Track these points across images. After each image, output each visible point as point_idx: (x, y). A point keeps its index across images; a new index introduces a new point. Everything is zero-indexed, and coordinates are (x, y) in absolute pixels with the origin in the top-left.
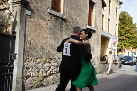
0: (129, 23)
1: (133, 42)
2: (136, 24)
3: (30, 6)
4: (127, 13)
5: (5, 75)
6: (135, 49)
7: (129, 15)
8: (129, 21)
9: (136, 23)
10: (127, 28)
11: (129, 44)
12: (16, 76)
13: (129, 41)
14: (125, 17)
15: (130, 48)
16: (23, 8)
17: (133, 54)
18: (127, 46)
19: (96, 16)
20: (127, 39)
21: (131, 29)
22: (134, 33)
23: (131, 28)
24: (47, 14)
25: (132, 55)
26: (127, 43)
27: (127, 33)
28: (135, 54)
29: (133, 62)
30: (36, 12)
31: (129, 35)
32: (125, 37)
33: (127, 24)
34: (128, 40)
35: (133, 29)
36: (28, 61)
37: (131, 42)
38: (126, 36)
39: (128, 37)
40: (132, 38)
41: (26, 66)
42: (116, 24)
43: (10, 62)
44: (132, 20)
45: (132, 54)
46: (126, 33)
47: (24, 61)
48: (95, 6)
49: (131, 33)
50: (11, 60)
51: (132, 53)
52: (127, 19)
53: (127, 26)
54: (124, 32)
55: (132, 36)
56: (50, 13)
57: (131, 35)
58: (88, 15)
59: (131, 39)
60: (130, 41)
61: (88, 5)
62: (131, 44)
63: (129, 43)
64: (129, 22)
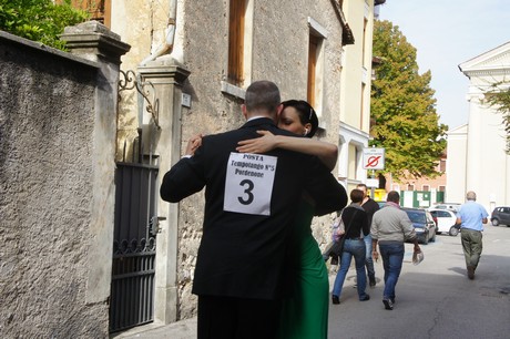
0: (401, 70)
1: (419, 148)
2: (428, 76)
3: (188, 82)
4: (396, 28)
5: (140, 276)
6: (424, 178)
7: (404, 39)
8: (404, 60)
9: (429, 72)
10: (395, 90)
11: (402, 158)
12: (165, 279)
13: (403, 144)
14: (387, 45)
15: (407, 172)
16: (177, 90)
17: (420, 197)
18: (394, 165)
19: (327, 81)
20: (394, 136)
21: (411, 95)
22: (421, 112)
23: (410, 91)
24: (219, 95)
25: (416, 203)
26: (394, 154)
27: (395, 114)
28: (425, 199)
29: (426, 233)
30: (198, 95)
31: (401, 119)
32: (389, 127)
33: (395, 76)
34: (399, 143)
35: (417, 95)
36: (186, 237)
37: (413, 148)
38: (390, 123)
39: (400, 130)
40: (415, 131)
41: (182, 250)
42: (363, 85)
43: (148, 240)
44: (413, 58)
45: (415, 197)
46: (392, 111)
47: (179, 238)
48: (323, 46)
49: (411, 113)
50: (150, 235)
51: (415, 193)
52: (395, 55)
53: (394, 82)
54: (384, 110)
55: (413, 124)
56: (225, 94)
57: (409, 122)
58: (305, 82)
59: (409, 137)
60: (407, 147)
61: (307, 46)
62: (411, 158)
63: (405, 153)
64: (402, 64)
